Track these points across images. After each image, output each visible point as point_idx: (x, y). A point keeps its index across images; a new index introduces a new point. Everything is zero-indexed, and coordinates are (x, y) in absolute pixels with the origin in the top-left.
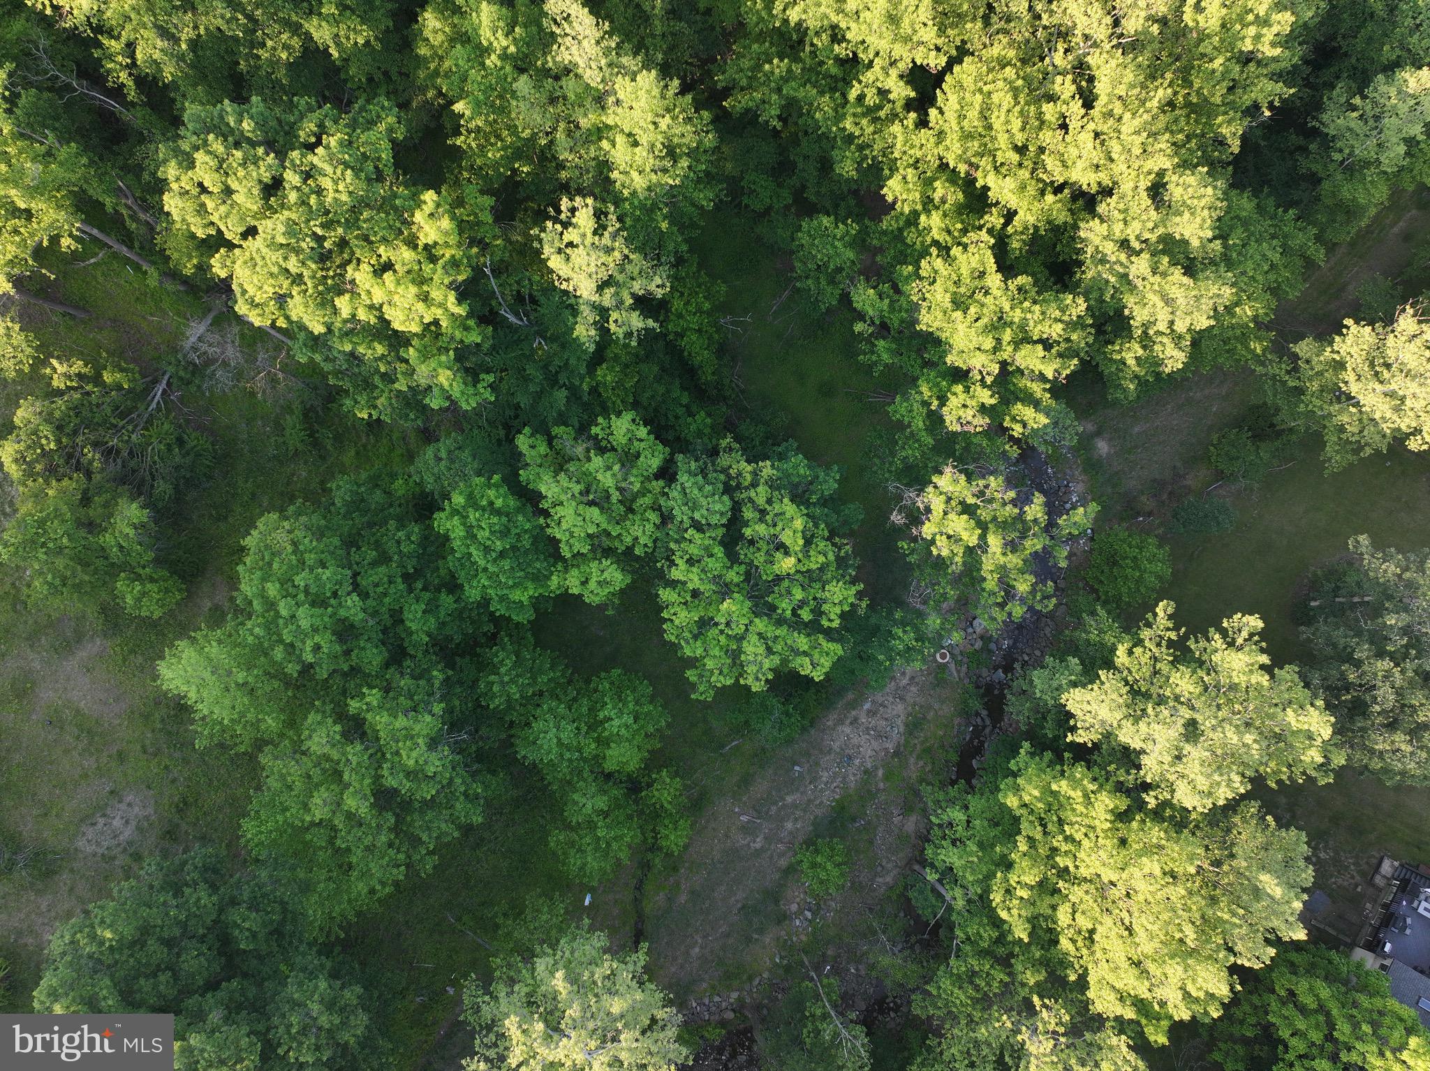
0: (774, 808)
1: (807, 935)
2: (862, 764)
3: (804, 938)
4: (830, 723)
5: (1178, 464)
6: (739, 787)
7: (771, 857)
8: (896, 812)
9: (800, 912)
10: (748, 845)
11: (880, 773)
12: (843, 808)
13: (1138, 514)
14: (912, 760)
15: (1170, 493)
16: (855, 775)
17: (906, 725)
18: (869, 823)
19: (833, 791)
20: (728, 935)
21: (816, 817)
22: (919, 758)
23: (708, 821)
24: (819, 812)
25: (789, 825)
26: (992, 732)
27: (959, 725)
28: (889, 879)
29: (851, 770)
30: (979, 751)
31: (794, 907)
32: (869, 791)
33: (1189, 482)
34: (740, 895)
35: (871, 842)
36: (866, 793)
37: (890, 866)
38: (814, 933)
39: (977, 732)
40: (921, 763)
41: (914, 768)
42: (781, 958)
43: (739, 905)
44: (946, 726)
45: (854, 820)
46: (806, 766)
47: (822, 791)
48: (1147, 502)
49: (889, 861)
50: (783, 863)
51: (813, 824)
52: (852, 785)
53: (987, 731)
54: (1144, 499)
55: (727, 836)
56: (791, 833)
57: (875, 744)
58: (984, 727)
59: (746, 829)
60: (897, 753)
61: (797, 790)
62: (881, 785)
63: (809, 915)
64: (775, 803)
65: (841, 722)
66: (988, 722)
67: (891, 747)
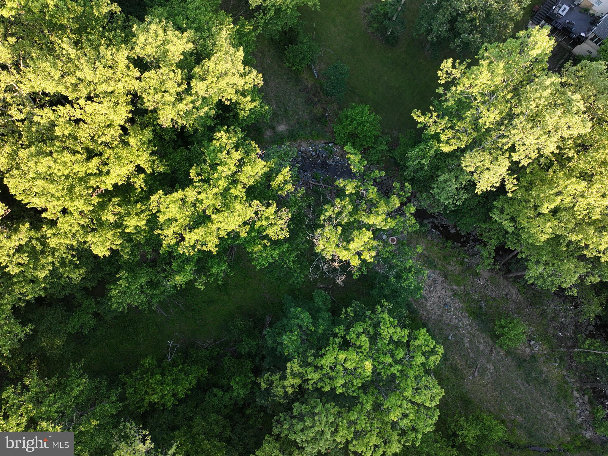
0: (472, 355)
1: (543, 345)
2: (449, 298)
3: (545, 347)
4: (425, 313)
5: (298, 88)
6: (459, 375)
7: (499, 360)
8: (478, 282)
9: (530, 347)
10: (491, 373)
11: (455, 287)
12: (474, 313)
13: (324, 115)
14: (450, 268)
15: (314, 95)
16: (455, 303)
17: (430, 268)
18: (482, 298)
19: (464, 317)
20: (542, 394)
21: (478, 330)
22: (449, 264)
23: (477, 397)
24: (475, 327)
25: (482, 347)
26: (437, 219)
27: (432, 237)
28: (514, 291)
29: (453, 305)
30: (446, 228)
31: (528, 350)
32: (465, 295)
33: (309, 85)
34: (519, 382)
35: (494, 299)
36: (466, 297)
37: (507, 290)
38: (542, 340)
39: (435, 227)
40: (452, 263)
41: (455, 268)
42: (556, 362)
43: (525, 383)
44: (432, 245)
45: (481, 307)
46: (449, 331)
47: (463, 323)
48: (318, 110)
49: (504, 290)
50: (502, 353)
51: (482, 332)
52: (461, 305)
53: (436, 221)
54: (315, 111)
55: (486, 386)
56: (486, 346)
57: (439, 288)
58: (433, 222)
59: (482, 375)
60: (445, 276)
61: (462, 339)
62: (462, 288)
63: (532, 342)
64: (469, 354)
65: (424, 306)
66: (431, 220)
67: (440, 279)
